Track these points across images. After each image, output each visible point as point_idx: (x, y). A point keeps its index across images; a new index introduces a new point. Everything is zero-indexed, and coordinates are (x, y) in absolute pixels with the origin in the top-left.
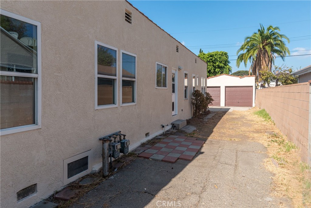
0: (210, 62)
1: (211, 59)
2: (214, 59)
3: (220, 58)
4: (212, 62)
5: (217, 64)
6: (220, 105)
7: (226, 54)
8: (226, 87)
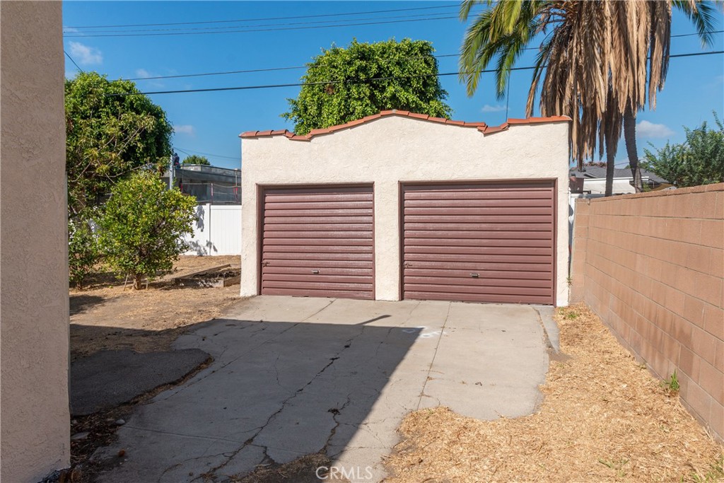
0: (356, 81)
1: (364, 69)
2: (374, 69)
3: (398, 63)
4: (368, 81)
5: (390, 90)
6: (373, 290)
7: (424, 50)
8: (405, 187)
